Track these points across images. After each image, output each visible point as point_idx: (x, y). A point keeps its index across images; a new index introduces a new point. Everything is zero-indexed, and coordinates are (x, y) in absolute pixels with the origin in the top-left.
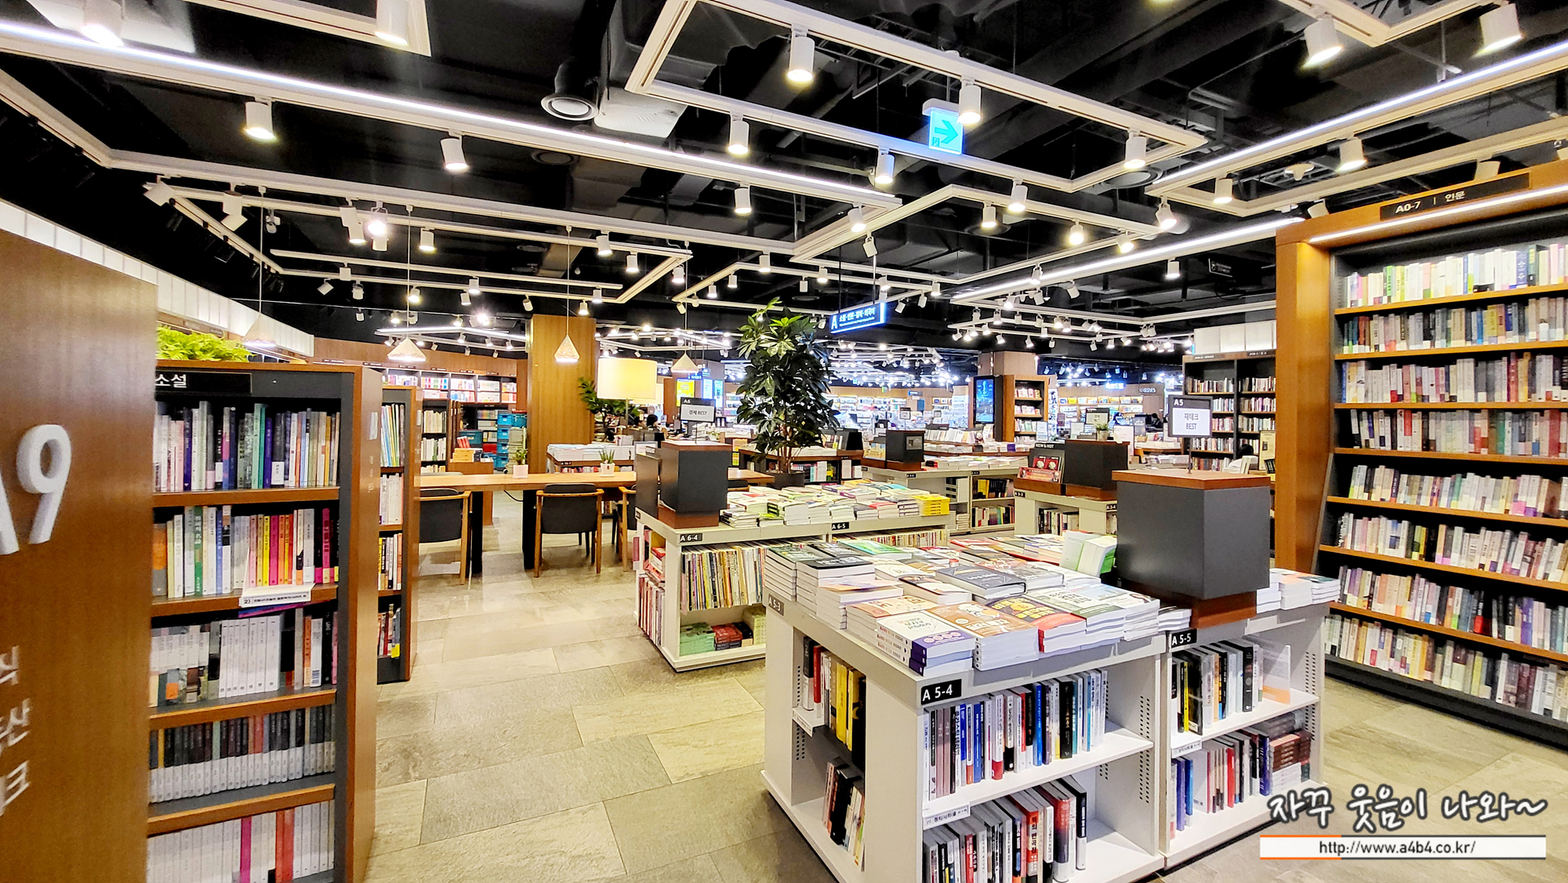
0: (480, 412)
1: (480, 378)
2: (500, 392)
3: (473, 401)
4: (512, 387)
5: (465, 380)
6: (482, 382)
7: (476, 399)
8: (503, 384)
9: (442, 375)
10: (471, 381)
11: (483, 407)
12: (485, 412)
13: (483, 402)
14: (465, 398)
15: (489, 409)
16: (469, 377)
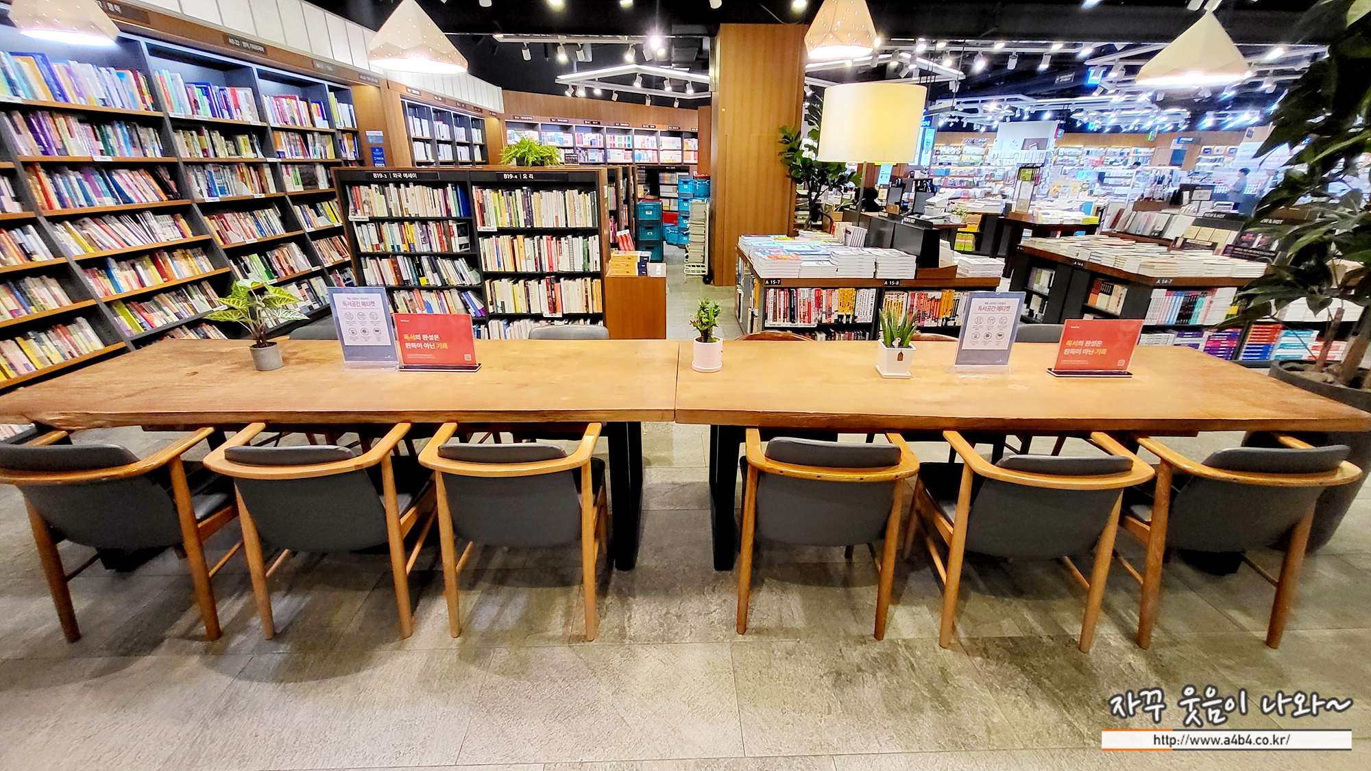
0: (661, 175)
1: (663, 134)
2: (682, 150)
3: (656, 161)
4: (692, 143)
5: (647, 137)
6: (663, 139)
7: (659, 159)
8: (685, 140)
9: (626, 131)
10: (653, 138)
11: (664, 168)
12: (667, 175)
13: (665, 162)
14: (647, 158)
15: (670, 171)
16: (652, 133)
